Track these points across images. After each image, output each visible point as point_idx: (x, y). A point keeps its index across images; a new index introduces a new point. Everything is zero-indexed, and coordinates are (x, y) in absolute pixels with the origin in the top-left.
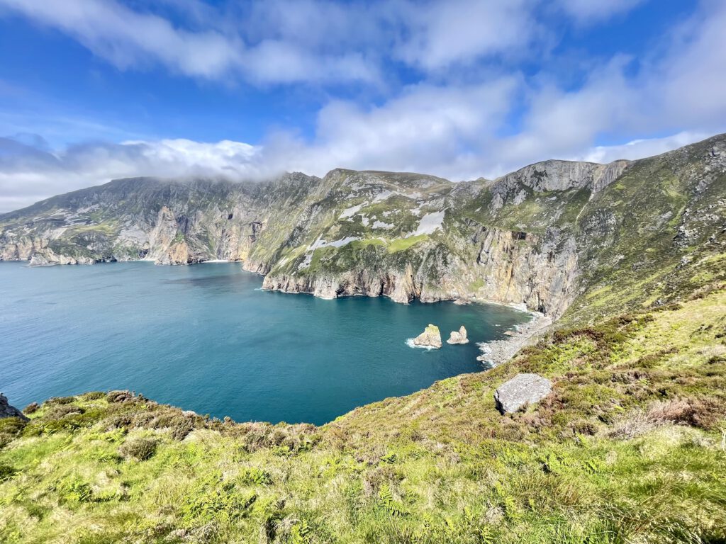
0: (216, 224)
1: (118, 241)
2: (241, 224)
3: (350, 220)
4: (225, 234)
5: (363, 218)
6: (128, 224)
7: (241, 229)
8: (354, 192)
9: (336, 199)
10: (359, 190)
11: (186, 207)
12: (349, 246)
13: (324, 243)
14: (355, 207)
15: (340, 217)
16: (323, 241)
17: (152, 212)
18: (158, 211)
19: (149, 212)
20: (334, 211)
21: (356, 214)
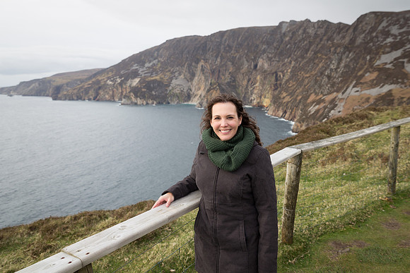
0: (243, 74)
1: (170, 88)
2: (265, 74)
3: (387, 66)
4: (250, 82)
5: (406, 65)
6: (176, 74)
7: (265, 78)
8: (392, 35)
9: (371, 44)
10: (399, 33)
11: (219, 60)
12: (389, 93)
13: (358, 91)
14: (395, 52)
15: (376, 64)
16: (356, 89)
17: (193, 64)
18: (198, 63)
19: (191, 65)
20: (368, 58)
21: (395, 59)
